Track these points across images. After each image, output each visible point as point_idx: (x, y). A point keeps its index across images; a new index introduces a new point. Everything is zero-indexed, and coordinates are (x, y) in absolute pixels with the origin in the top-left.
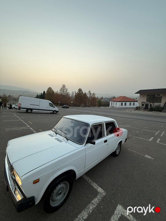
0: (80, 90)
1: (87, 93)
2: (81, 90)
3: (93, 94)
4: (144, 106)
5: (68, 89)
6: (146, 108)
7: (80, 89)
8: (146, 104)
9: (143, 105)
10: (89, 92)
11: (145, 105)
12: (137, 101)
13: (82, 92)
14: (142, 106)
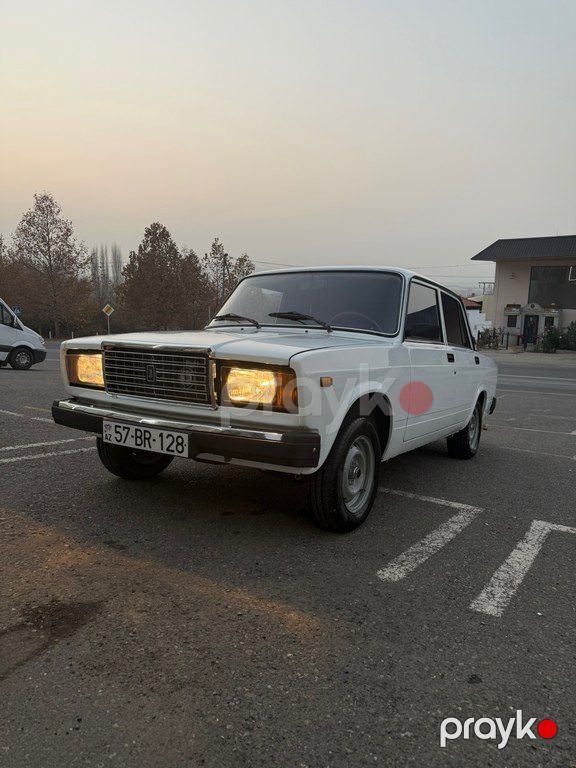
0: (157, 235)
1: (200, 256)
2: (165, 235)
3: (242, 260)
4: (518, 329)
5: (74, 228)
6: (528, 338)
7: (156, 226)
8: (527, 317)
9: (512, 321)
10: (216, 248)
11: (520, 322)
12: (478, 306)
13: (172, 249)
14: (509, 325)
